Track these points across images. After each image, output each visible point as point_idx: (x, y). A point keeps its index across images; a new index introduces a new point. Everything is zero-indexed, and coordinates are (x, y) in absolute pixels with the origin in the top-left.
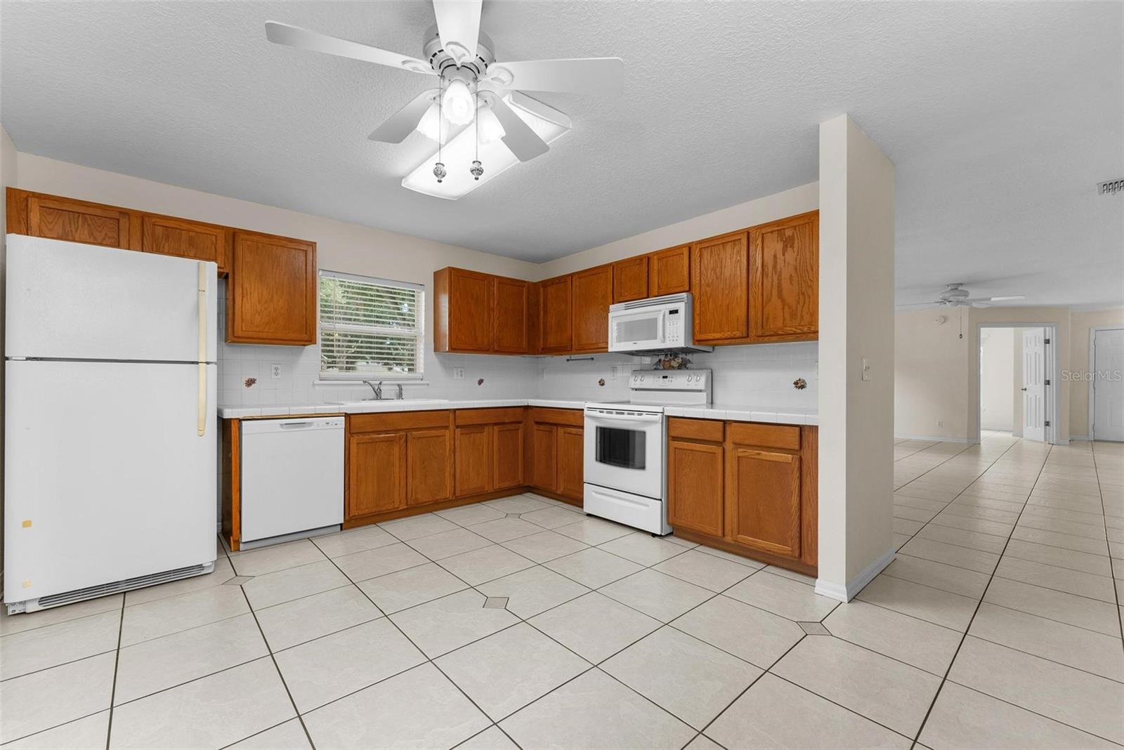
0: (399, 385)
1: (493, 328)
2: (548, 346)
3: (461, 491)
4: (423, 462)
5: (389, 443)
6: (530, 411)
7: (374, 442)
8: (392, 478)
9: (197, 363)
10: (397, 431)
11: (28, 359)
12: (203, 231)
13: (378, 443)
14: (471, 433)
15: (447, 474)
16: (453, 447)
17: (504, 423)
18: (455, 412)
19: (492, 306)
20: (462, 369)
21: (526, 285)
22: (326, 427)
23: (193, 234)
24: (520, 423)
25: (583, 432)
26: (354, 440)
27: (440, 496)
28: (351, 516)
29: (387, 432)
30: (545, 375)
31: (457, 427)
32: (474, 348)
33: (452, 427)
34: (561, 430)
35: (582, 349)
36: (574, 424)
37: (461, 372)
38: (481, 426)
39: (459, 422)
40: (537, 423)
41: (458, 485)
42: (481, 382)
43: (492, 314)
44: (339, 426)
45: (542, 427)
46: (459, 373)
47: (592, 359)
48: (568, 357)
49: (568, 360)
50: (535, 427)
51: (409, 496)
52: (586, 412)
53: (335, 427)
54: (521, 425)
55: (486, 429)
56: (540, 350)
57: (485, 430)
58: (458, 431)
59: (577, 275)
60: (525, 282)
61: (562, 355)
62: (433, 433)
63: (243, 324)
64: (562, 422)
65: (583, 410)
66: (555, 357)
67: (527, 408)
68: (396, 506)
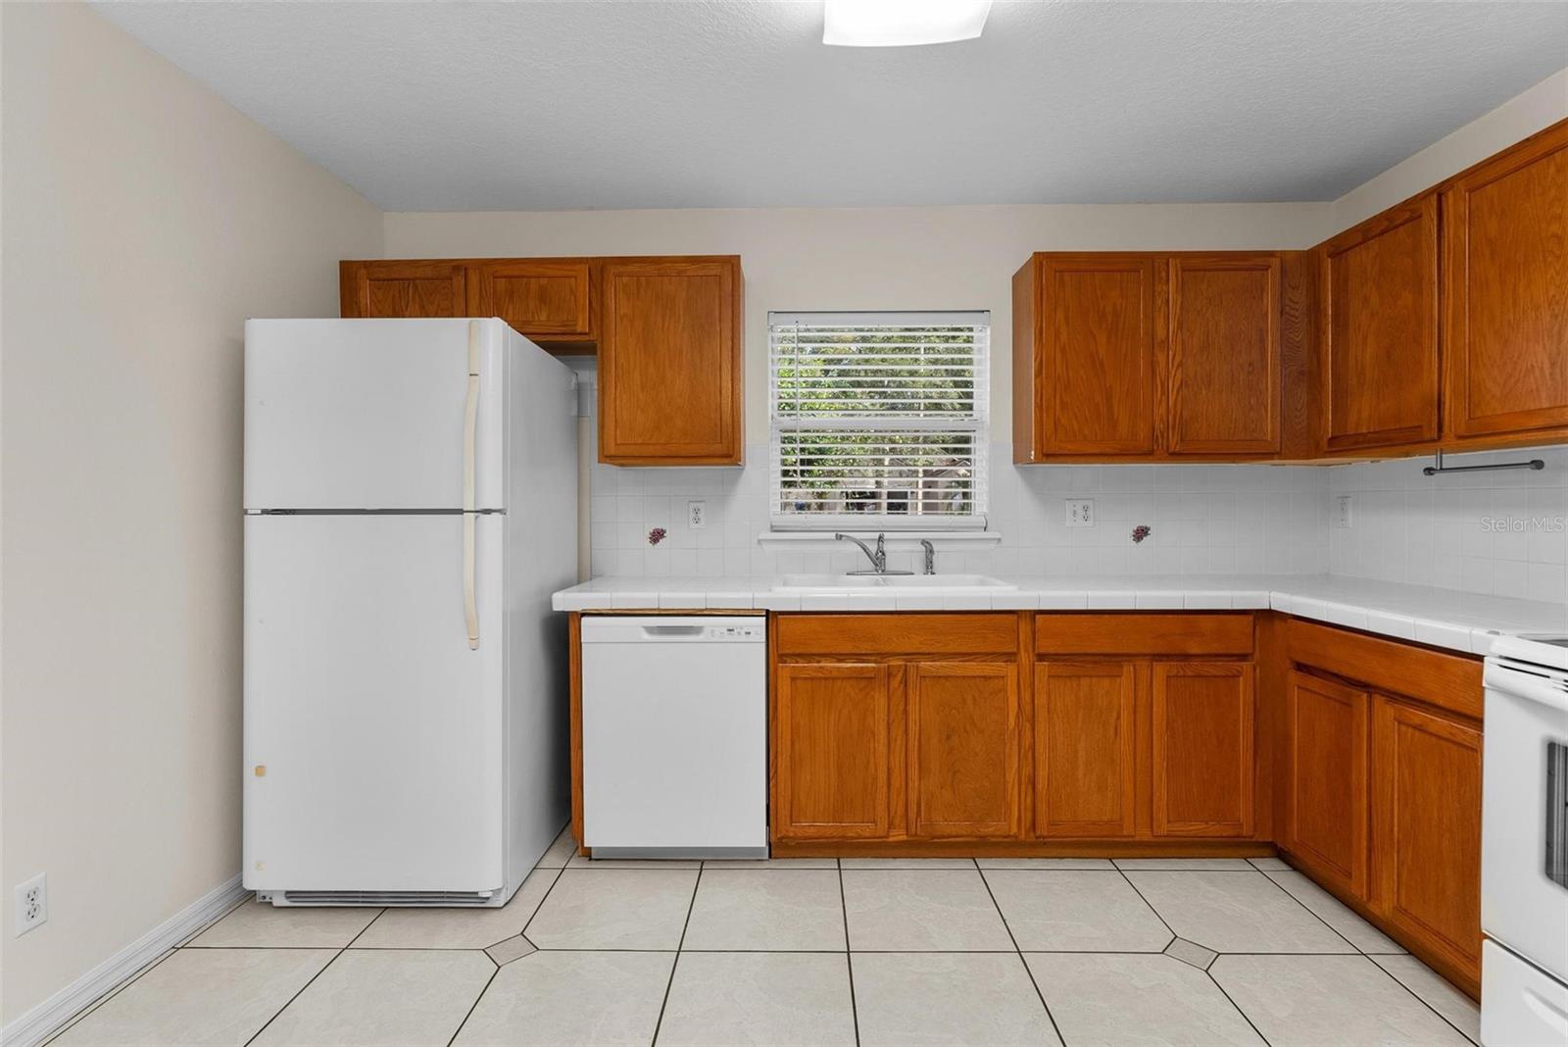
0: (924, 542)
1: (1166, 392)
2: (1351, 431)
3: (1052, 823)
4: (948, 737)
5: (863, 683)
6: (1278, 625)
7: (830, 678)
8: (872, 765)
9: (460, 512)
10: (883, 656)
11: (265, 512)
12: (559, 273)
13: (839, 683)
14: (1079, 677)
15: (1012, 776)
16: (1028, 708)
17: (1186, 657)
18: (1034, 620)
19: (1161, 334)
20: (1090, 503)
21: (1275, 262)
22: (728, 637)
23: (543, 281)
24: (1243, 657)
25: (1480, 738)
26: (786, 669)
27: (991, 828)
28: (779, 836)
29: (859, 657)
30: (1350, 517)
31: (1041, 657)
32: (1109, 450)
33: (1024, 658)
34: (1385, 712)
35: (1482, 433)
36: (1441, 702)
37: (1086, 509)
38: (1112, 661)
39: (1047, 646)
40: (1300, 667)
41: (1042, 807)
42: (1141, 533)
43: (1161, 357)
44: (751, 638)
45: (1314, 683)
46: (1081, 513)
47: (1538, 465)
48: (1430, 460)
49: (1429, 471)
50: (1294, 677)
51: (912, 815)
52: (1492, 672)
53: (744, 638)
54: (1246, 666)
55: (1128, 669)
56: (1324, 443)
57: (1125, 669)
58: (1042, 668)
59: (1461, 185)
60: (1271, 254)
61: (1407, 455)
62: (974, 668)
63: (618, 432)
64: (1389, 685)
65: (1480, 658)
66: (1384, 462)
67: (1268, 616)
68: (880, 833)
